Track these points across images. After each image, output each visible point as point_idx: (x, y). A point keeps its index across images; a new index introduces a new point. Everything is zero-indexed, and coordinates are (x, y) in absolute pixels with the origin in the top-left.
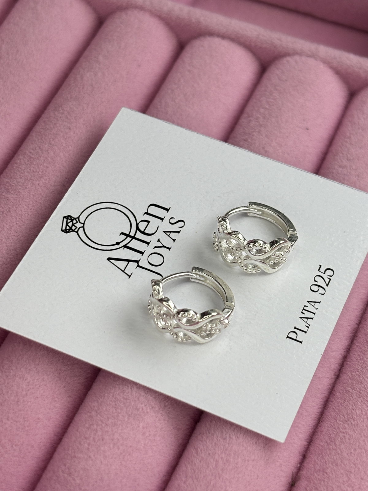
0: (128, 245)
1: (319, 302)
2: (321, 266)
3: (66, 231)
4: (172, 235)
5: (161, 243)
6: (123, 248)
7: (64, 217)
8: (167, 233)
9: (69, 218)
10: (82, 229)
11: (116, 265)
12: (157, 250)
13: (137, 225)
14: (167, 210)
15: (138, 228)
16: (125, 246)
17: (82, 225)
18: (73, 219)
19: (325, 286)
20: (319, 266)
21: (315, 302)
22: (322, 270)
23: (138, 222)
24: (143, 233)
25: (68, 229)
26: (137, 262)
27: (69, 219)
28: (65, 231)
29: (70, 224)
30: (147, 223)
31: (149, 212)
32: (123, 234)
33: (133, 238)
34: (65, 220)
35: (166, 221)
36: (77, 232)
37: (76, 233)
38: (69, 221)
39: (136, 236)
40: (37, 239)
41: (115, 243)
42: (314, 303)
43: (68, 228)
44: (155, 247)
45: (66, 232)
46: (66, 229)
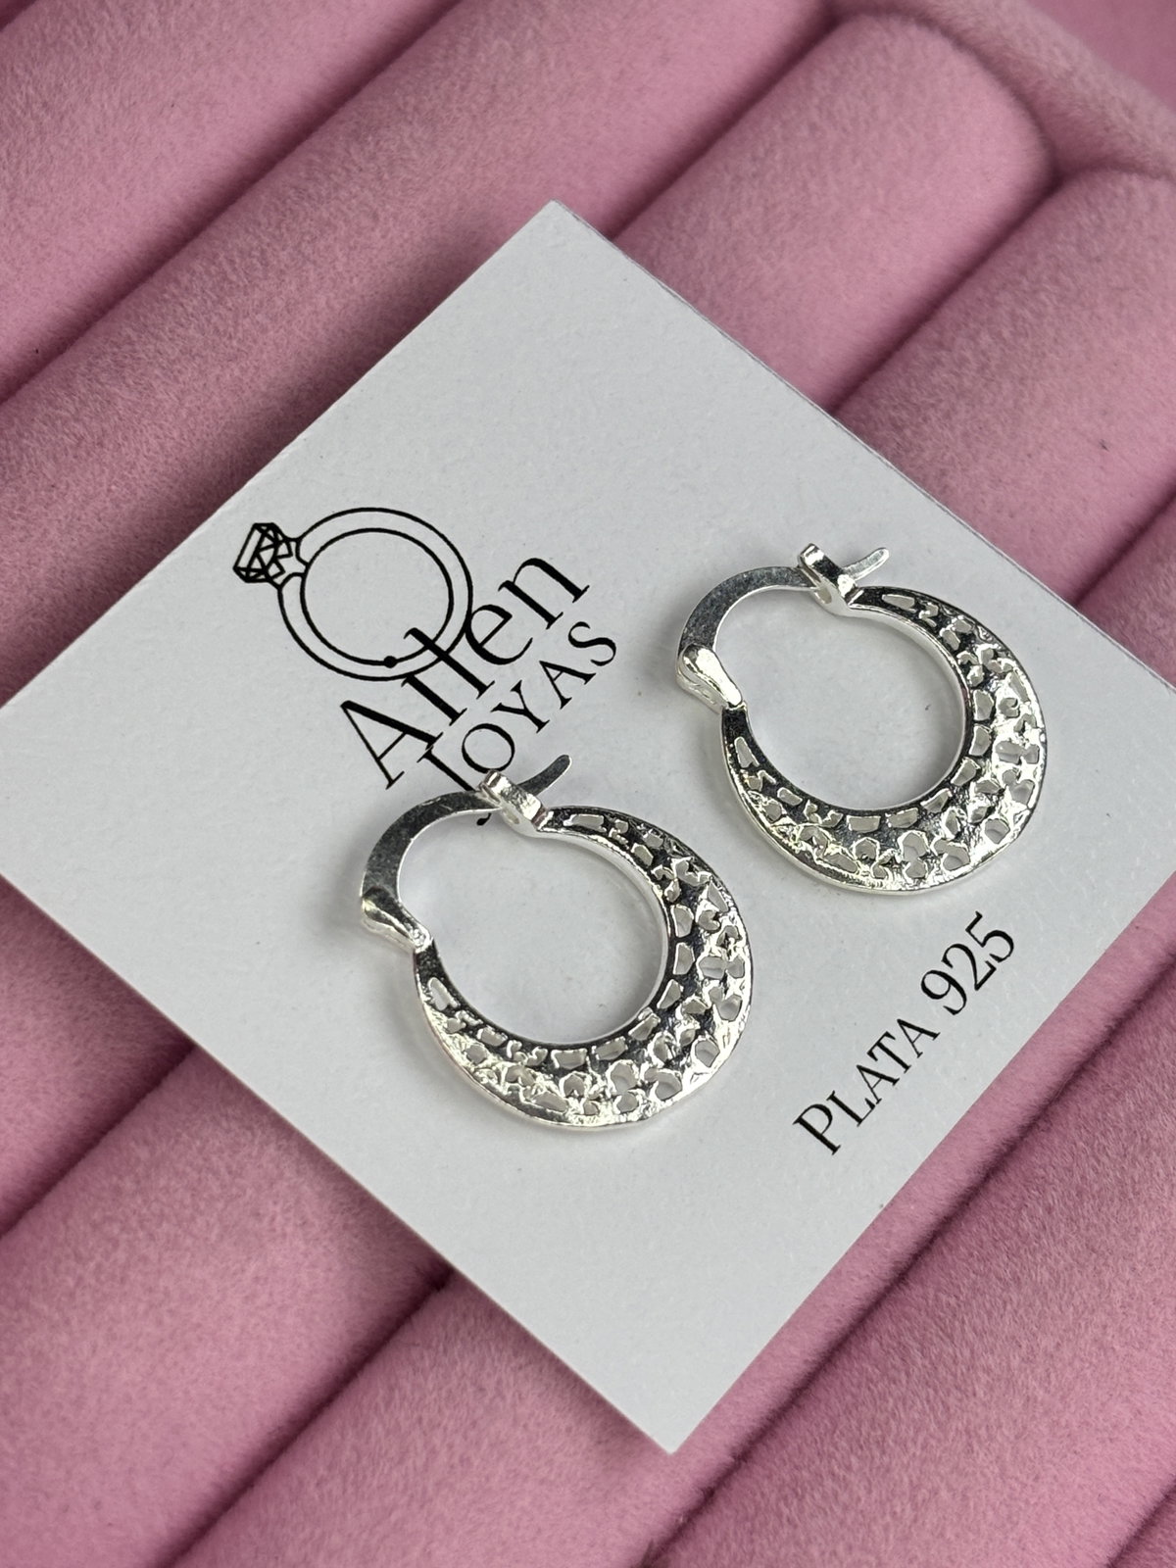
0: (418, 676)
3: (247, 575)
4: (566, 682)
5: (521, 697)
6: (401, 681)
7: (256, 527)
8: (550, 670)
9: (271, 533)
10: (297, 581)
11: (361, 732)
12: (501, 719)
13: (470, 615)
14: (579, 592)
15: (466, 629)
16: (410, 678)
17: (301, 568)
18: (280, 538)
19: (968, 985)
23: (474, 609)
24: (478, 648)
25: (255, 570)
26: (430, 740)
27: (270, 537)
28: (244, 573)
29: (267, 555)
30: (500, 619)
31: (519, 583)
32: (416, 633)
33: (443, 656)
34: (257, 535)
35: (563, 627)
36: (279, 588)
37: (275, 591)
38: (267, 542)
39: (452, 654)
41: (381, 659)
43: (256, 565)
44: (500, 707)
45: (247, 579)
46: (249, 569)
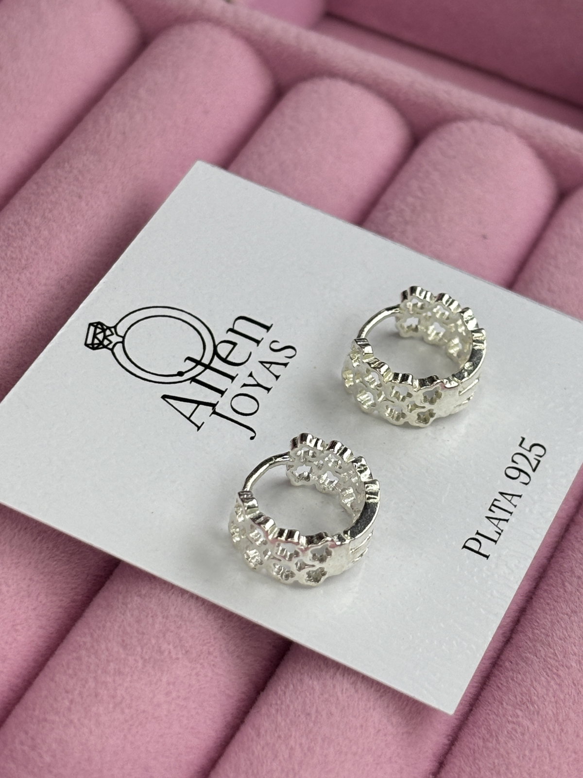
1: (520, 496)
2: (523, 439)
3: (93, 347)
4: (274, 368)
5: (254, 379)
6: (189, 381)
7: (91, 325)
8: (265, 365)
9: (99, 326)
10: (120, 345)
11: (176, 407)
12: (246, 390)
13: (215, 347)
14: (268, 328)
15: (215, 353)
16: (193, 379)
17: (121, 339)
18: (105, 328)
19: (529, 471)
20: (521, 439)
21: (513, 495)
22: (527, 445)
23: (216, 343)
24: (225, 360)
25: (96, 344)
26: (213, 406)
27: (99, 328)
28: (91, 346)
29: (101, 336)
30: (231, 346)
31: (236, 328)
32: (189, 359)
33: (207, 367)
34: (92, 328)
35: (264, 345)
36: (112, 350)
37: (110, 352)
38: (99, 331)
39: (212, 365)
40: (42, 356)
41: (176, 373)
42: (511, 497)
43: (96, 341)
44: (245, 385)
46: (93, 344)
